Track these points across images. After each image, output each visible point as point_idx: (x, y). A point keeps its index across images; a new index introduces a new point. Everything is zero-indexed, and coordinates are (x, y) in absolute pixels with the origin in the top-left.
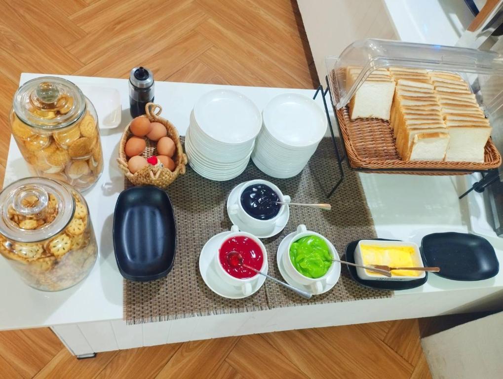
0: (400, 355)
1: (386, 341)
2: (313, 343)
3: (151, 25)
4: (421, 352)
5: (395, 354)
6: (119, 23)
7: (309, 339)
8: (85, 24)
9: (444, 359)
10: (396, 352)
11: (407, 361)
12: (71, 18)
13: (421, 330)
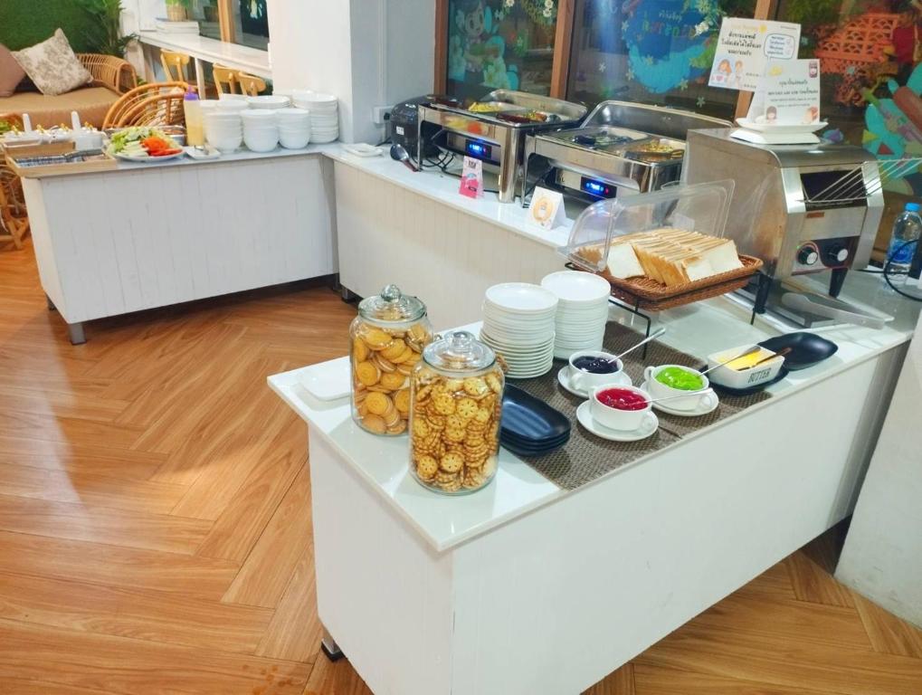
0: (827, 604)
1: (800, 598)
2: (726, 643)
3: (246, 415)
4: (846, 589)
5: (821, 606)
6: (202, 429)
7: (716, 641)
8: (157, 446)
9: (875, 568)
10: (821, 603)
11: (842, 606)
12: (133, 448)
13: (824, 568)
